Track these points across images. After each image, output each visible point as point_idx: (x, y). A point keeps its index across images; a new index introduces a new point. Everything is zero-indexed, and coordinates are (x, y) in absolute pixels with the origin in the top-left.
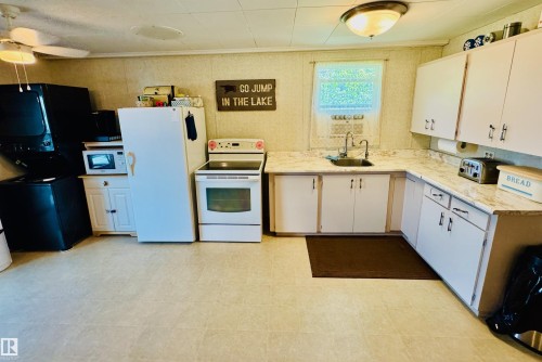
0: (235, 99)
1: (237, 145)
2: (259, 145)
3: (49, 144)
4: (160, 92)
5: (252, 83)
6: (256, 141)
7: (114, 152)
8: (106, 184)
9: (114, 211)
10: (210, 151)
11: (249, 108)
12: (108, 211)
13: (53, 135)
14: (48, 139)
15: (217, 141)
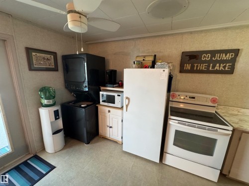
0: (196, 65)
1: (194, 98)
2: (214, 101)
3: (86, 87)
4: (147, 59)
5: (213, 53)
6: (211, 97)
7: (116, 94)
8: (109, 111)
9: (111, 127)
10: (171, 99)
11: (208, 72)
12: (108, 126)
13: (88, 82)
14: (86, 84)
15: (177, 93)
